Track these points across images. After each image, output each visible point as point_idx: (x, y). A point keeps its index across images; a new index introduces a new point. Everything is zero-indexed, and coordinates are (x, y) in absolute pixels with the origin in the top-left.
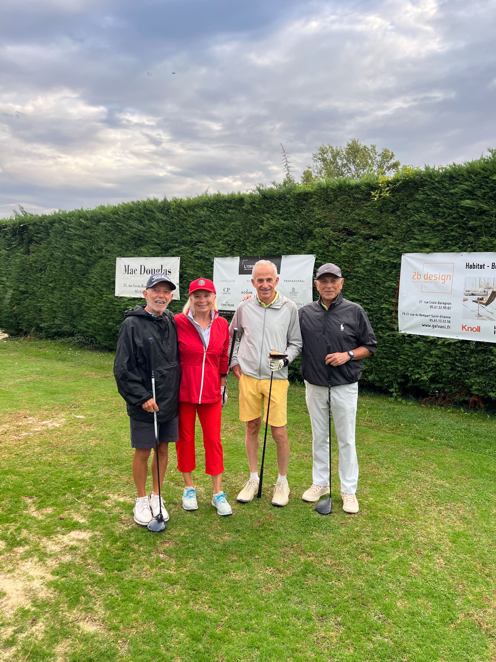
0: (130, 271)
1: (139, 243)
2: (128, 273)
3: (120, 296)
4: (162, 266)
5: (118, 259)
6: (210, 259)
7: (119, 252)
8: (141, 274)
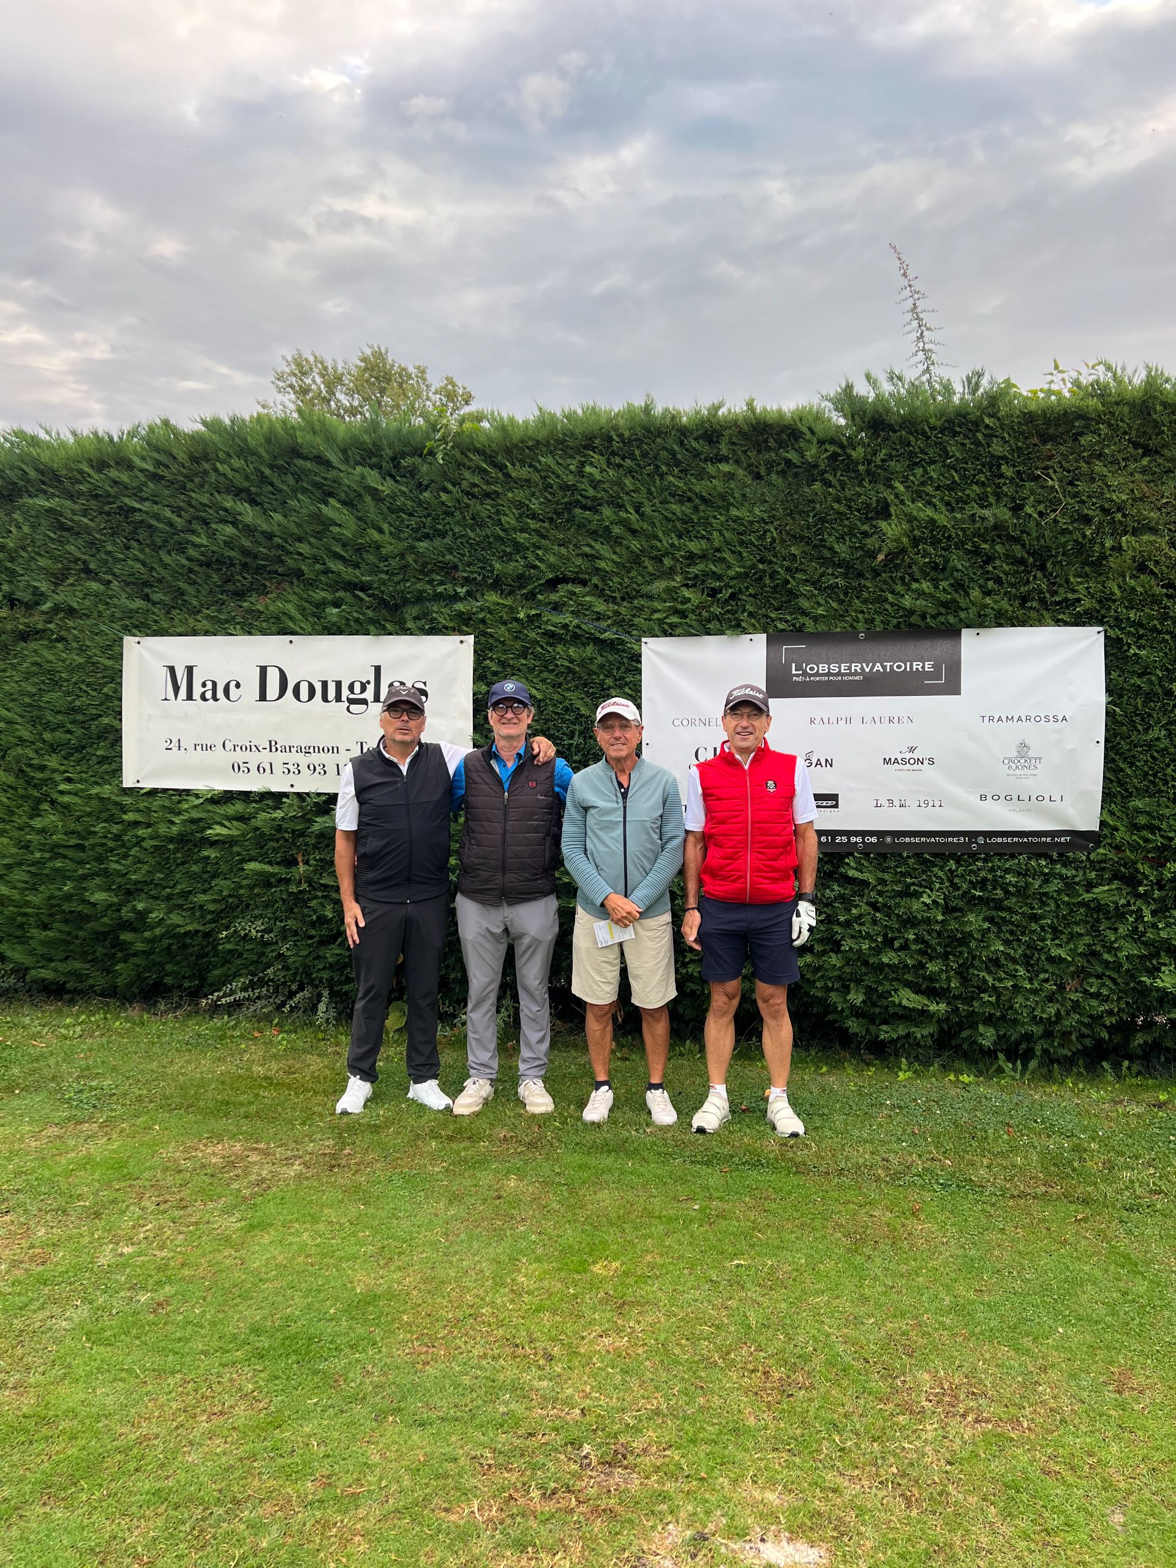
0: (197, 690)
1: (244, 580)
2: (190, 697)
3: (148, 784)
4: (378, 669)
5: (130, 643)
6: (622, 642)
7: (130, 613)
8: (263, 697)
